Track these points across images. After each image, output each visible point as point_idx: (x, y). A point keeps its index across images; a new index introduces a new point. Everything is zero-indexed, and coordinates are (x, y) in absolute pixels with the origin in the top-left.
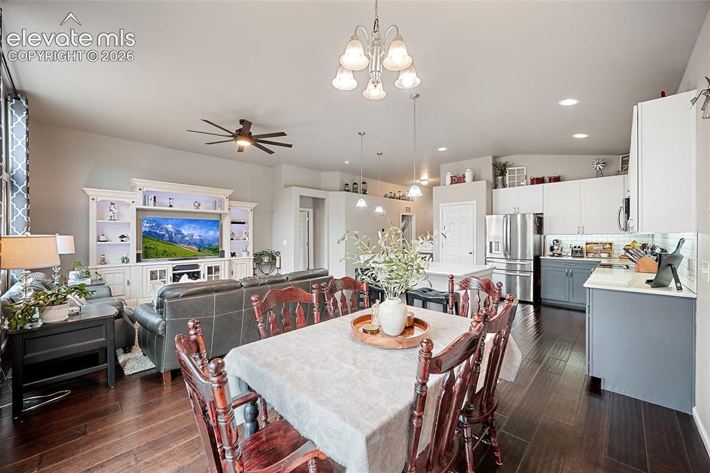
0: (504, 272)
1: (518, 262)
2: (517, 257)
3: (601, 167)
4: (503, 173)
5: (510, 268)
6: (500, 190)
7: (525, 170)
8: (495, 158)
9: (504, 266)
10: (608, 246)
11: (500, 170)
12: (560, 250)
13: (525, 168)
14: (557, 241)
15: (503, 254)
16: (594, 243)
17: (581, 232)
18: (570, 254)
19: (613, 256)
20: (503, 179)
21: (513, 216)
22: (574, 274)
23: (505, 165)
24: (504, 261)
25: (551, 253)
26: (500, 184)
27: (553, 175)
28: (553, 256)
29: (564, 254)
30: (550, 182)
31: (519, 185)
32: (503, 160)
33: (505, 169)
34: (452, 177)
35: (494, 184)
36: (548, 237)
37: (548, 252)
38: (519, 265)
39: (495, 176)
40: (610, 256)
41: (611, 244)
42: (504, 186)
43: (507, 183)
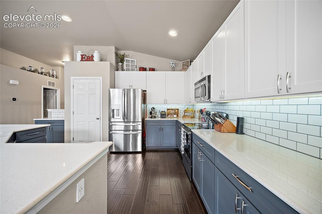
0: (122, 132)
1: (131, 124)
2: (131, 120)
3: (174, 66)
4: (122, 61)
5: (127, 129)
6: (120, 72)
7: (136, 61)
8: (117, 49)
9: (123, 128)
10: (177, 111)
11: (120, 59)
12: (155, 114)
13: (135, 60)
14: (154, 108)
15: (122, 118)
16: (171, 109)
17: (166, 102)
18: (160, 116)
19: (179, 116)
20: (122, 65)
21: (129, 90)
22: (164, 129)
23: (123, 55)
24: (123, 124)
25: (150, 116)
26: (120, 68)
27: (151, 67)
28: (151, 117)
29: (156, 116)
30: (150, 70)
31: (132, 70)
32: (122, 52)
33: (123, 59)
34: (82, 56)
35: (116, 68)
36: (148, 106)
37: (148, 115)
38: (131, 126)
39: (117, 63)
40: (178, 116)
41: (178, 109)
42: (123, 70)
43: (125, 69)
